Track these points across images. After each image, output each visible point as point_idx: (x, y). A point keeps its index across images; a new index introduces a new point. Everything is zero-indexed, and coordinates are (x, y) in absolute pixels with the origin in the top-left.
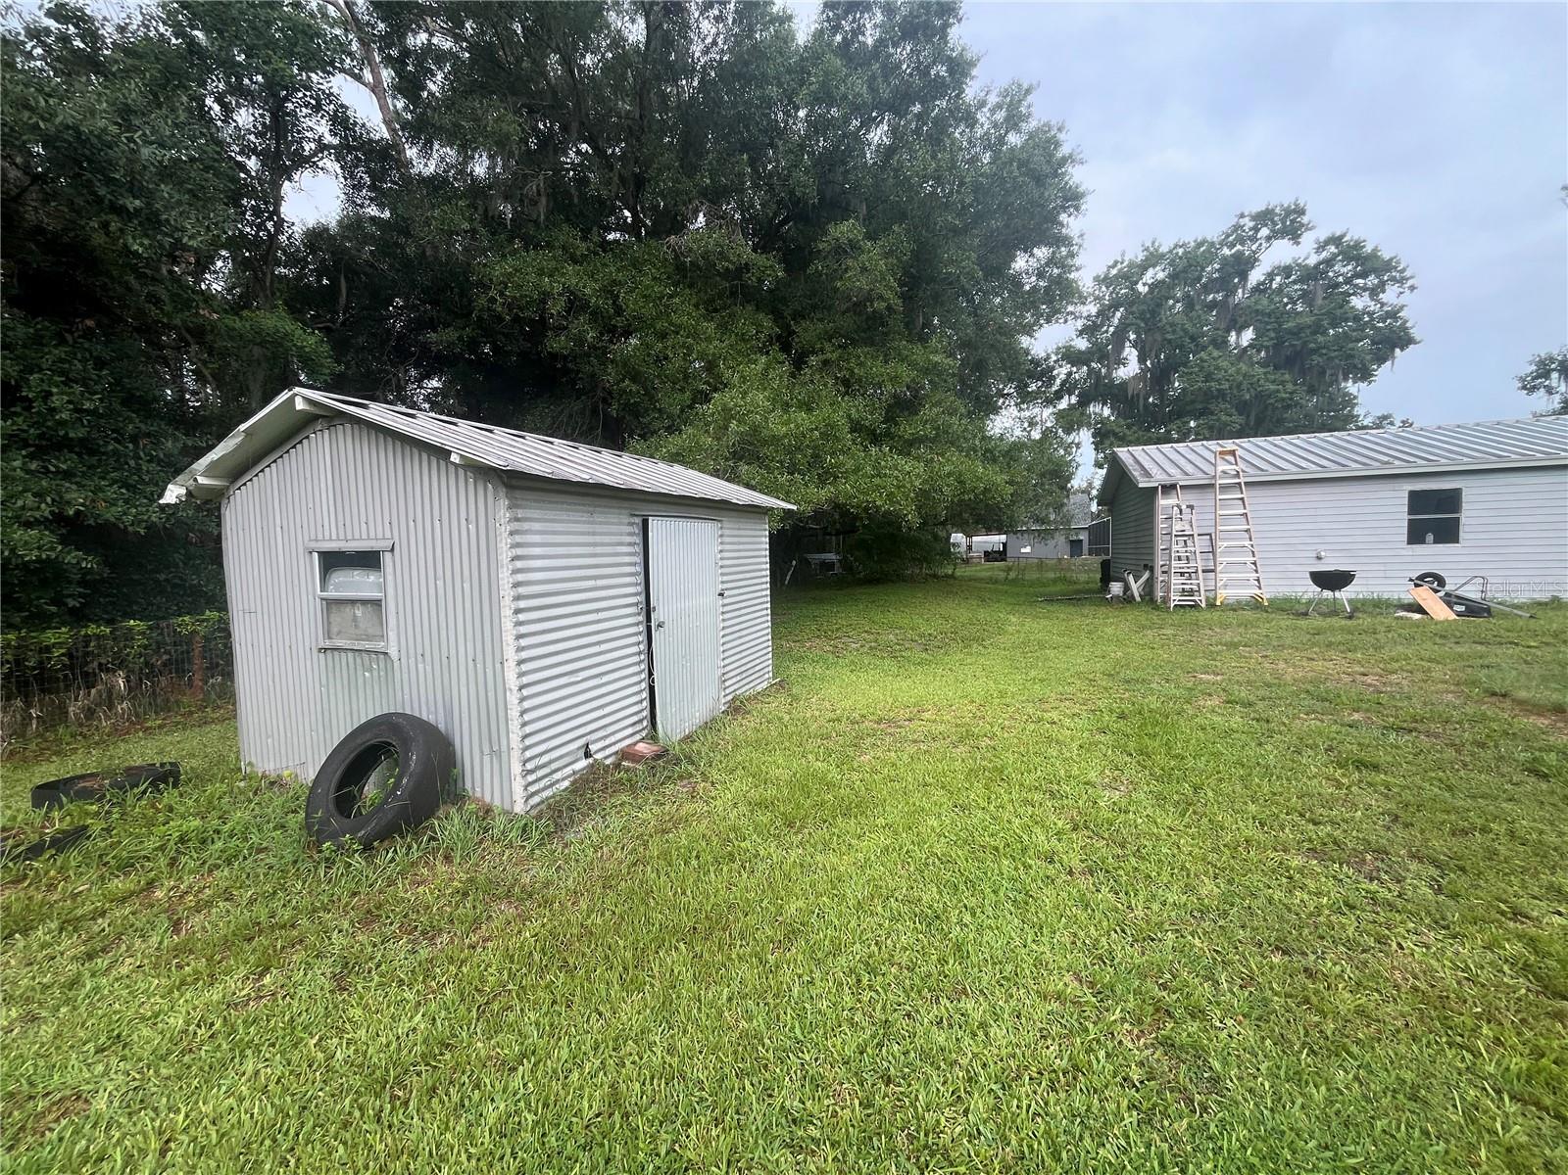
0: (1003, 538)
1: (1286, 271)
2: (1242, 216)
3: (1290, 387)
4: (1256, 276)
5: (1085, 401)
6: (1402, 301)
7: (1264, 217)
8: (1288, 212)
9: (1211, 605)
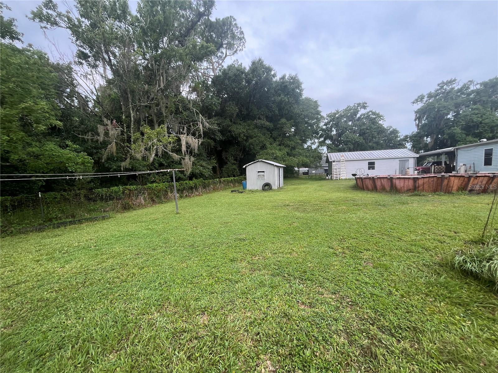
0: (308, 169)
1: (364, 115)
2: (355, 104)
3: (362, 140)
4: (358, 116)
5: (325, 140)
6: (383, 123)
7: (359, 105)
8: (364, 103)
9: (340, 179)
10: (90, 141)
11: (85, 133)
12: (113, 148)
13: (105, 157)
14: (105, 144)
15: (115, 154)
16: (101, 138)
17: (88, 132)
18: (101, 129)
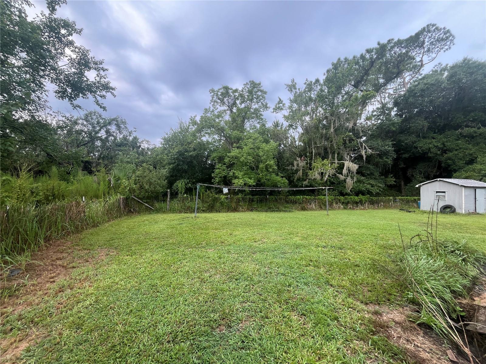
10: (290, 170)
11: (288, 165)
12: (300, 173)
13: (296, 179)
14: (297, 171)
15: (301, 177)
16: (295, 168)
17: (290, 165)
18: (295, 163)
